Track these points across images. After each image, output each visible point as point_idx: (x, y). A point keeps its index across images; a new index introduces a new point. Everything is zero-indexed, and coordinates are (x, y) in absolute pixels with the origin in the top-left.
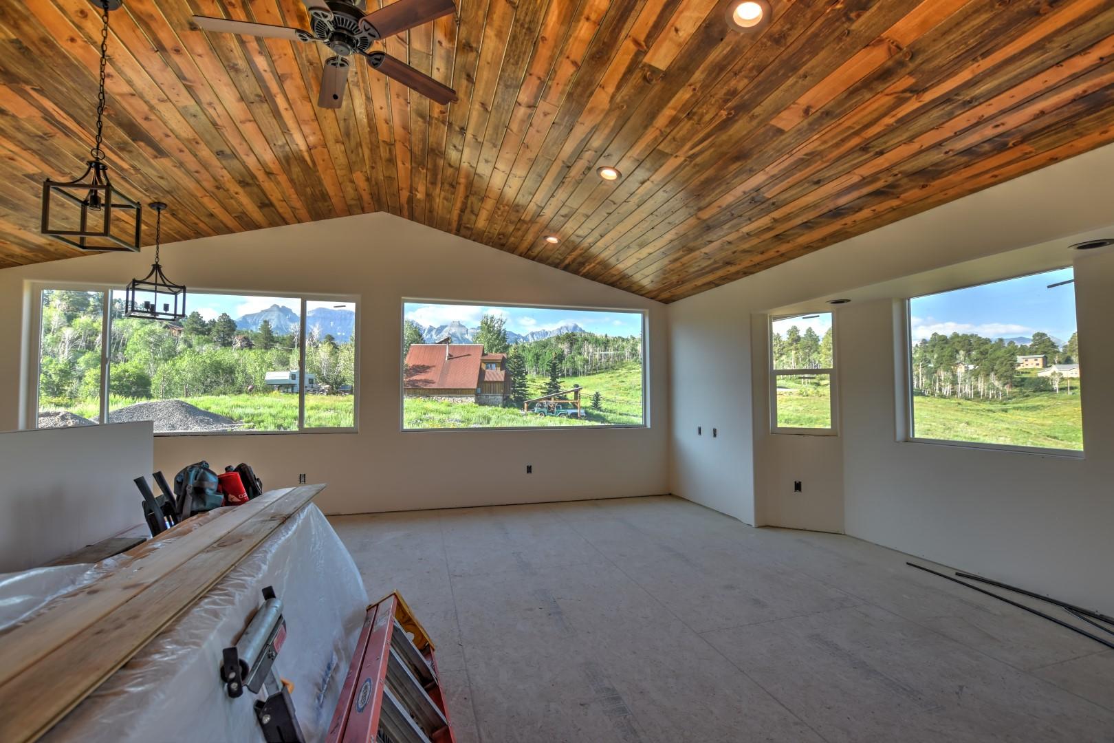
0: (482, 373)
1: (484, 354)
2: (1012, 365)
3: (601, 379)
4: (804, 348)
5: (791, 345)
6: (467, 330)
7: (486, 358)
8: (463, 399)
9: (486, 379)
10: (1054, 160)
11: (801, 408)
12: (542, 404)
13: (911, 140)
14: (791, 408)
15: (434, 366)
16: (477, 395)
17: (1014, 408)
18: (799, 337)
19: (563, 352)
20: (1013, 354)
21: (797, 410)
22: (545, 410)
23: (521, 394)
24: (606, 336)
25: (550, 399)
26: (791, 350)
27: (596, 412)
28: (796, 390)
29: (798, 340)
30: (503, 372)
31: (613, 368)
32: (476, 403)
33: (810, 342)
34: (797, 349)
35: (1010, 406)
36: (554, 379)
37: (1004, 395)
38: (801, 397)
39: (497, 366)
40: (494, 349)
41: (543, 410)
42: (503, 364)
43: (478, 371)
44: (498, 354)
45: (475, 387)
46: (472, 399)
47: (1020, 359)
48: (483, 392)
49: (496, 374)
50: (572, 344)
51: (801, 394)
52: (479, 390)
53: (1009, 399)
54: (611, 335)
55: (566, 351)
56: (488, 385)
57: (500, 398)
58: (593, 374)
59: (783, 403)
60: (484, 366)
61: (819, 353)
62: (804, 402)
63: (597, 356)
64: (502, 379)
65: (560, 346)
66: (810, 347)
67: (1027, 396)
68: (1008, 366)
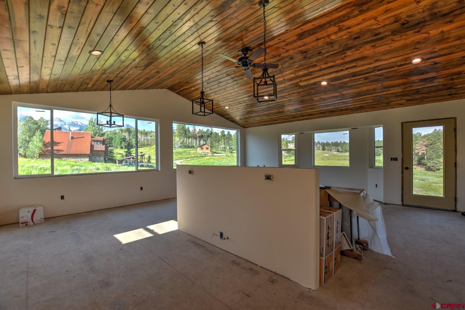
0: (92, 147)
1: (92, 137)
2: (287, 146)
3: (145, 149)
4: (227, 139)
5: (222, 137)
6: (65, 123)
7: (93, 139)
8: (82, 159)
9: (95, 149)
10: (352, 113)
11: (227, 161)
12: (126, 161)
13: (334, 106)
14: (224, 161)
15: (62, 142)
16: (90, 157)
17: (288, 160)
18: (225, 134)
19: (125, 137)
20: (287, 143)
21: (226, 162)
22: (129, 164)
23: (112, 157)
24: (144, 130)
25: (130, 159)
26: (222, 139)
27: (150, 164)
28: (225, 154)
29: (224, 135)
30: (104, 146)
31: (150, 145)
32: (90, 161)
33: (229, 137)
34: (224, 139)
35: (286, 160)
36: (129, 150)
37: (285, 156)
38: (226, 157)
39: (100, 143)
40: (97, 135)
41: (127, 164)
42: (103, 142)
43: (90, 146)
44: (99, 137)
45: (89, 153)
46: (87, 159)
47: (289, 144)
48: (93, 156)
49: (100, 147)
50: (129, 133)
51: (227, 156)
52: (91, 155)
53: (286, 157)
54: (146, 130)
55: (127, 136)
56: (96, 152)
57: (103, 158)
58: (141, 147)
59: (221, 159)
60: (93, 143)
61: (232, 141)
62: (228, 159)
63: (143, 139)
64: (104, 149)
65: (123, 134)
66: (229, 139)
67: (291, 156)
68: (286, 147)
